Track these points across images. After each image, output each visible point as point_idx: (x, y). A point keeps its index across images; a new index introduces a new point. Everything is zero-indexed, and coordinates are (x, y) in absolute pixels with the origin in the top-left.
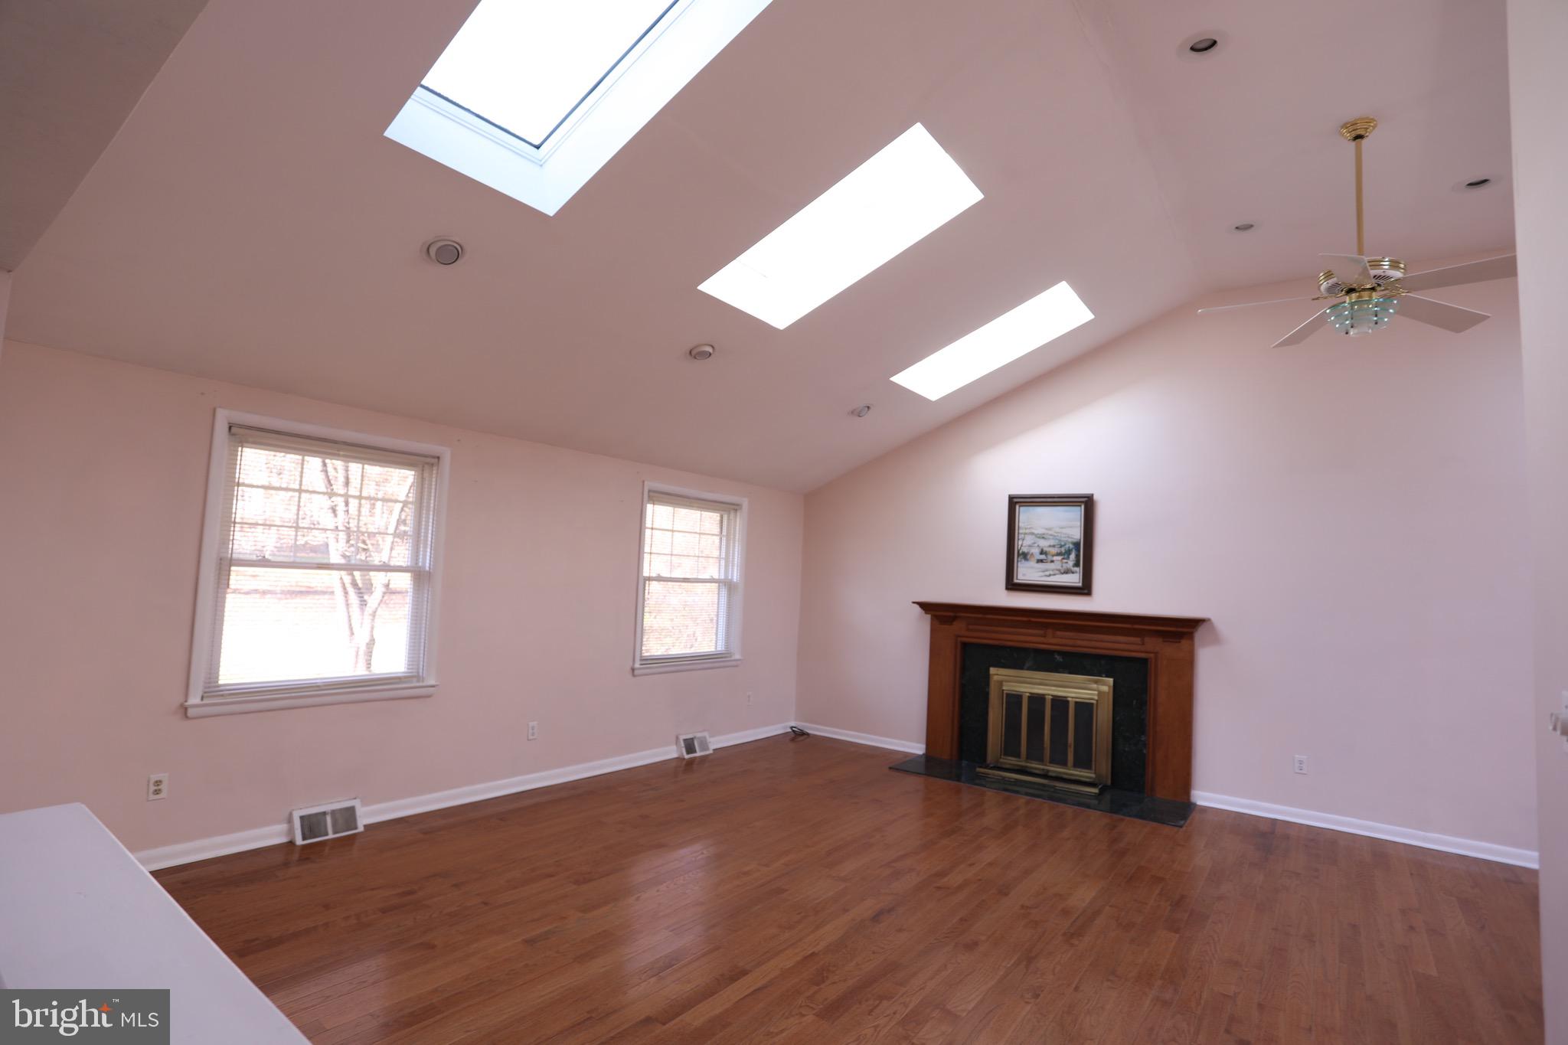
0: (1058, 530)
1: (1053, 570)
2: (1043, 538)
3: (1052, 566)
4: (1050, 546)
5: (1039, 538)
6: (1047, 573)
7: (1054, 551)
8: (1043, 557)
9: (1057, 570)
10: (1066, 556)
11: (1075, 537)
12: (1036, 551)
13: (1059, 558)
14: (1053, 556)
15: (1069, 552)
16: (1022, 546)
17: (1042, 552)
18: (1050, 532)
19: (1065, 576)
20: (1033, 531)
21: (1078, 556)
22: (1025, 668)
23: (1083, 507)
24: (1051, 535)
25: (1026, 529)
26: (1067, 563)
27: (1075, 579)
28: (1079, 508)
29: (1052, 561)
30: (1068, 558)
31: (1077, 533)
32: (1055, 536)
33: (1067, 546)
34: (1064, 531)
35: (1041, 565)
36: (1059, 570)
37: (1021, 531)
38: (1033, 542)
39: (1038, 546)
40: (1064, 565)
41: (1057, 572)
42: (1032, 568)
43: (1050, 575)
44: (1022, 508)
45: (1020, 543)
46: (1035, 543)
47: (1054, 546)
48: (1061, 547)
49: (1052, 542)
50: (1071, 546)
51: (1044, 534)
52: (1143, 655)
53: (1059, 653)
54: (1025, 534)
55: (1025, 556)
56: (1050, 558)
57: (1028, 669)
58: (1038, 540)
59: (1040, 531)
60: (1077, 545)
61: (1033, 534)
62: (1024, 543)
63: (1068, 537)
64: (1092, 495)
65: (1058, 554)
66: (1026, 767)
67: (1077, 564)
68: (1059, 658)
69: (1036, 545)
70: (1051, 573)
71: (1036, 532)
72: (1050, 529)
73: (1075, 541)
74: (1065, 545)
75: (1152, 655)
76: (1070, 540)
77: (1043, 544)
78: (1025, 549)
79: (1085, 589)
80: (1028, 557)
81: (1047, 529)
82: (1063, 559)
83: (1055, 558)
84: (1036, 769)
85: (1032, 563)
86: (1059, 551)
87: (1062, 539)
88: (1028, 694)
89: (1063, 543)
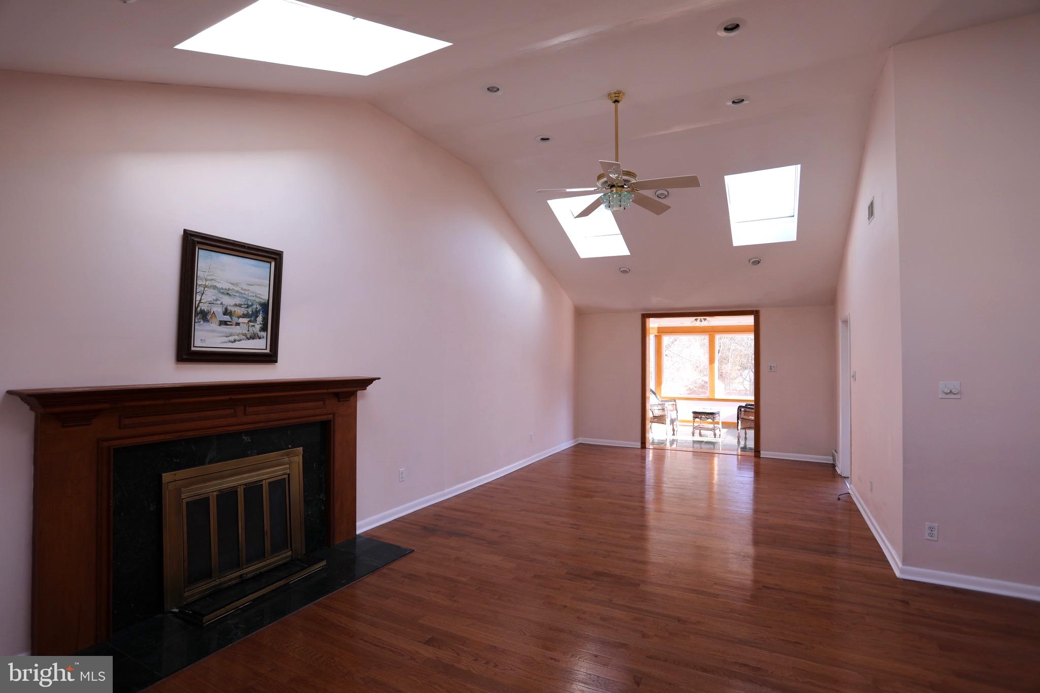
0: (245, 287)
1: (238, 335)
2: (228, 294)
3: (237, 330)
4: (236, 305)
5: (223, 293)
6: (232, 338)
7: (240, 311)
8: (227, 318)
9: (243, 335)
10: (252, 319)
11: (263, 297)
12: (218, 310)
13: (246, 320)
14: (239, 318)
15: (255, 314)
16: (200, 302)
17: (226, 312)
18: (236, 289)
19: (251, 341)
20: (215, 284)
21: (265, 320)
22: (207, 460)
23: (273, 264)
24: (237, 292)
25: (206, 280)
26: (254, 326)
27: (260, 345)
28: (268, 265)
29: (238, 324)
30: (255, 321)
31: (264, 293)
32: (242, 293)
33: (255, 307)
34: (251, 288)
35: (224, 328)
36: (245, 335)
37: (199, 282)
38: (215, 298)
39: (222, 304)
40: (251, 329)
41: (244, 337)
42: (213, 331)
43: (235, 341)
44: (201, 252)
45: (198, 298)
46: (217, 300)
47: (240, 306)
48: (247, 307)
49: (238, 301)
50: (259, 307)
51: (229, 289)
52: (325, 418)
53: (248, 433)
54: (205, 286)
55: (205, 316)
56: (235, 319)
57: (211, 462)
58: (222, 296)
59: (225, 285)
60: (265, 306)
61: (215, 287)
62: (204, 299)
63: (256, 296)
64: (283, 252)
65: (244, 316)
66: (220, 584)
67: (264, 328)
68: (246, 439)
69: (219, 302)
70: (237, 338)
71: (219, 286)
72: (236, 285)
73: (263, 301)
74: (252, 305)
75: (331, 416)
76: (258, 300)
77: (228, 301)
78: (204, 307)
79: (270, 357)
80: (209, 317)
81: (232, 284)
82: (250, 321)
83: (241, 320)
84: (230, 580)
85: (214, 326)
86: (245, 312)
87: (250, 298)
88: (215, 494)
89: (250, 303)
